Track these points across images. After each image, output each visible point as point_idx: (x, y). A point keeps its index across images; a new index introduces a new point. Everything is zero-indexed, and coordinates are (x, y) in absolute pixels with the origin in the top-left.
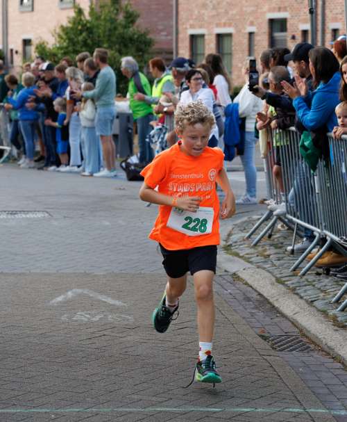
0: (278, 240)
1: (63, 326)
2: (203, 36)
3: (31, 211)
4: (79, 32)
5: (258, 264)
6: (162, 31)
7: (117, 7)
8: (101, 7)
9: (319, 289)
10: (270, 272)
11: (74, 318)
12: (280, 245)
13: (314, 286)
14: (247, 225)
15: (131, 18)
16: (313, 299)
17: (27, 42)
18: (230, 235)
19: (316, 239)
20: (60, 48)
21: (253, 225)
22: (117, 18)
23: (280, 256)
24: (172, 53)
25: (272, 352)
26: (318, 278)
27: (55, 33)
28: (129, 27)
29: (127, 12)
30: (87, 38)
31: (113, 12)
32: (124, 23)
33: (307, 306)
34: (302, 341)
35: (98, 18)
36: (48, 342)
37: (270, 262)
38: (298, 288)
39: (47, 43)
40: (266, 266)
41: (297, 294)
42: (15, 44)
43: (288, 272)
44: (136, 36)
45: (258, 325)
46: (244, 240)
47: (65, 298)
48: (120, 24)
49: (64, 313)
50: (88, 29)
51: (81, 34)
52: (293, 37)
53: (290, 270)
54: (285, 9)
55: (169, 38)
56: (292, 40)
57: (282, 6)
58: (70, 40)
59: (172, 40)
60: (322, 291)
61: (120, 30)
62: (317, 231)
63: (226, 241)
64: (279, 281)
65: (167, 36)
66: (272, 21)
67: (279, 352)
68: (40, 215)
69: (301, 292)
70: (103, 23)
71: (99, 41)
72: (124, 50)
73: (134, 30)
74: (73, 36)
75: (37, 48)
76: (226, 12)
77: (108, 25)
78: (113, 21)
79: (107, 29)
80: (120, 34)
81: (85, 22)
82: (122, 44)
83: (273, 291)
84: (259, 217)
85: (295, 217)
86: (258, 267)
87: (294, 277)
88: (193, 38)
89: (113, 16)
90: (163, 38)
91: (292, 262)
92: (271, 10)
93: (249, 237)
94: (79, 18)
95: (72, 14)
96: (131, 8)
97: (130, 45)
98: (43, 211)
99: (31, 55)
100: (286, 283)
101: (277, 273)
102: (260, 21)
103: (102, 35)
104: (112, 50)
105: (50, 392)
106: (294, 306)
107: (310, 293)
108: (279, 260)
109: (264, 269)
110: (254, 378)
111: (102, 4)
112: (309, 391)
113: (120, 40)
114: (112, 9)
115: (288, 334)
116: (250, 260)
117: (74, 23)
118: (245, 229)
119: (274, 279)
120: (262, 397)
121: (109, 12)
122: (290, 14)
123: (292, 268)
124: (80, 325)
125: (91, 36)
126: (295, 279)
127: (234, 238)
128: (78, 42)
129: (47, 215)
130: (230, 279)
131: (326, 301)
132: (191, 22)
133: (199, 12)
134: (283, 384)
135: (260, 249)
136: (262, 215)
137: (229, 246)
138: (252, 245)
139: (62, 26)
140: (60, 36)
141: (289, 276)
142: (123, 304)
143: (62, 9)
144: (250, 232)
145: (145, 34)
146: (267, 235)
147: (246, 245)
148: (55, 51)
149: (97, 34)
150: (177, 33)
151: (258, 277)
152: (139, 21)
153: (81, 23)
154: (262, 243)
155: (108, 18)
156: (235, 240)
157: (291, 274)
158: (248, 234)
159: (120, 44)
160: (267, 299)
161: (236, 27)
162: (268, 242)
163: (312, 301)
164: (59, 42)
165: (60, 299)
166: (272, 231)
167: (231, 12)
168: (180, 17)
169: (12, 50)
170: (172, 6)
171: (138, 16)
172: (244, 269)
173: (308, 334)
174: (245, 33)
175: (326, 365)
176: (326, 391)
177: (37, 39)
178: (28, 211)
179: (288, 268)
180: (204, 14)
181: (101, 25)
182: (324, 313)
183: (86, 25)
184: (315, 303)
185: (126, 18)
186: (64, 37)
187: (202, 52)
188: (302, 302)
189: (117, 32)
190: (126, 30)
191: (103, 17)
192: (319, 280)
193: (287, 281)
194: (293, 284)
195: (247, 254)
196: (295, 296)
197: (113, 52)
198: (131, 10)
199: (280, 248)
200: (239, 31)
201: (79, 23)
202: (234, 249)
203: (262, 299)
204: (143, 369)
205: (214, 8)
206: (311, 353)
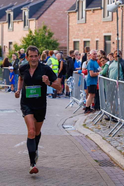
0: (104, 122)
1: (19, 156)
2: (78, 42)
3: (9, 110)
4: (30, 40)
5: (96, 132)
6: (63, 39)
7: (45, 30)
8: (39, 30)
9: (119, 142)
10: (100, 135)
11: (23, 153)
12: (105, 124)
13: (117, 141)
14: (92, 116)
15: (50, 35)
16: (116, 146)
17: (10, 43)
18: (86, 120)
19: (119, 122)
20: (23, 46)
21: (95, 116)
22: (45, 34)
23: (105, 129)
24: (66, 48)
25: (99, 167)
26: (119, 137)
27: (21, 40)
28: (50, 38)
29: (49, 32)
30: (33, 42)
31: (44, 32)
32: (48, 36)
33: (114, 148)
34: (111, 162)
35: (38, 35)
36: (12, 162)
37: (100, 131)
38: (111, 142)
39: (18, 44)
40: (99, 133)
41: (110, 144)
42: (6, 44)
43: (107, 135)
44: (52, 42)
45: (95, 156)
46: (91, 122)
47: (20, 145)
48: (46, 37)
49: (20, 151)
50: (34, 39)
51: (31, 40)
52: (113, 43)
53: (108, 134)
54: (110, 32)
55: (66, 42)
56: (113, 44)
57: (109, 31)
58: (27, 43)
59: (67, 43)
60: (120, 143)
61: (46, 39)
62: (119, 119)
63: (84, 122)
64: (103, 138)
65: (64, 41)
66: (105, 37)
67: (102, 167)
68: (13, 111)
69: (112, 143)
70: (40, 36)
71: (38, 43)
72: (47, 47)
73: (52, 39)
74: (28, 41)
75: (14, 46)
76: (88, 33)
77: (42, 37)
78: (43, 36)
79: (41, 39)
80: (46, 41)
81: (33, 36)
82: (47, 45)
83: (101, 143)
84: (97, 113)
85: (110, 113)
86: (96, 133)
87: (109, 137)
88: (75, 42)
89: (44, 34)
90: (63, 42)
91: (109, 131)
92: (105, 32)
93: (93, 121)
94: (30, 34)
95: (28, 33)
96: (51, 31)
97: (50, 45)
98: (14, 110)
99: (12, 49)
100: (106, 139)
101: (103, 135)
102: (101, 36)
103: (39, 41)
104: (43, 47)
105: (12, 182)
106: (109, 149)
107: (116, 144)
108: (104, 130)
109: (98, 134)
110: (91, 177)
111: (40, 29)
112: (113, 182)
113: (46, 43)
114: (43, 31)
115: (106, 160)
116: (93, 130)
117: (29, 36)
118: (92, 118)
119: (102, 138)
120: (94, 184)
121: (42, 32)
122: (112, 34)
123: (109, 133)
124: (25, 155)
125: (35, 41)
126: (110, 138)
127: (87, 121)
128: (30, 44)
129: (15, 111)
130: (85, 137)
131: (121, 147)
132: (74, 36)
133: (77, 32)
134: (102, 180)
135: (97, 126)
136: (98, 112)
137: (85, 124)
138: (94, 124)
139: (24, 38)
140: (23, 41)
141: (108, 137)
142: (43, 147)
143: (25, 31)
144: (93, 119)
145: (56, 41)
146: (100, 120)
147: (91, 124)
148: (21, 47)
149: (37, 41)
150: (69, 41)
151: (95, 137)
152: (54, 36)
153: (31, 36)
154: (98, 123)
155: (42, 34)
156: (87, 122)
157: (109, 136)
158: (92, 120)
159: (46, 45)
160: (99, 146)
161: (91, 38)
162: (100, 123)
163: (116, 147)
164: (23, 43)
165: (18, 145)
166: (102, 119)
167: (89, 33)
168: (70, 34)
169: (5, 46)
170: (67, 30)
171: (53, 34)
172: (90, 134)
173: (113, 160)
174: (95, 41)
175: (120, 172)
176: (119, 182)
177: (14, 42)
178: (8, 110)
179: (107, 133)
180: (79, 33)
181: (39, 37)
182: (120, 151)
183: (33, 37)
184: (117, 148)
185: (49, 34)
186: (25, 42)
187: (78, 48)
188: (112, 147)
189: (45, 40)
190: (48, 40)
191: (40, 34)
192: (119, 138)
193: (107, 139)
194: (109, 140)
195: (92, 128)
196: (110, 145)
197: (43, 48)
198: (51, 32)
199: (105, 125)
200: (92, 40)
201: (30, 37)
202: (87, 126)
203: (97, 146)
204: (48, 173)
205: (83, 31)
206: (114, 167)
